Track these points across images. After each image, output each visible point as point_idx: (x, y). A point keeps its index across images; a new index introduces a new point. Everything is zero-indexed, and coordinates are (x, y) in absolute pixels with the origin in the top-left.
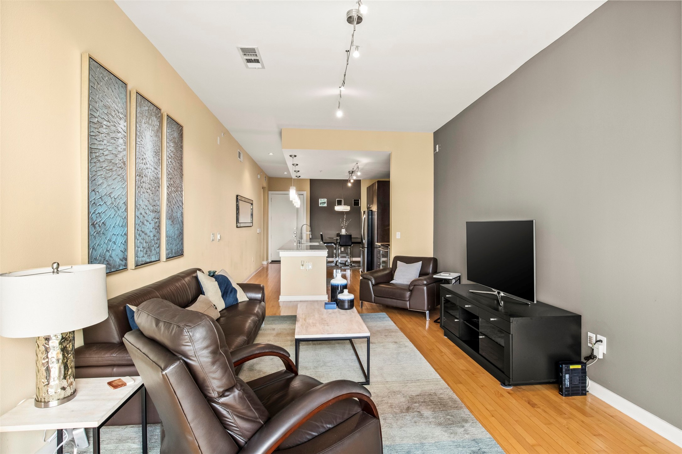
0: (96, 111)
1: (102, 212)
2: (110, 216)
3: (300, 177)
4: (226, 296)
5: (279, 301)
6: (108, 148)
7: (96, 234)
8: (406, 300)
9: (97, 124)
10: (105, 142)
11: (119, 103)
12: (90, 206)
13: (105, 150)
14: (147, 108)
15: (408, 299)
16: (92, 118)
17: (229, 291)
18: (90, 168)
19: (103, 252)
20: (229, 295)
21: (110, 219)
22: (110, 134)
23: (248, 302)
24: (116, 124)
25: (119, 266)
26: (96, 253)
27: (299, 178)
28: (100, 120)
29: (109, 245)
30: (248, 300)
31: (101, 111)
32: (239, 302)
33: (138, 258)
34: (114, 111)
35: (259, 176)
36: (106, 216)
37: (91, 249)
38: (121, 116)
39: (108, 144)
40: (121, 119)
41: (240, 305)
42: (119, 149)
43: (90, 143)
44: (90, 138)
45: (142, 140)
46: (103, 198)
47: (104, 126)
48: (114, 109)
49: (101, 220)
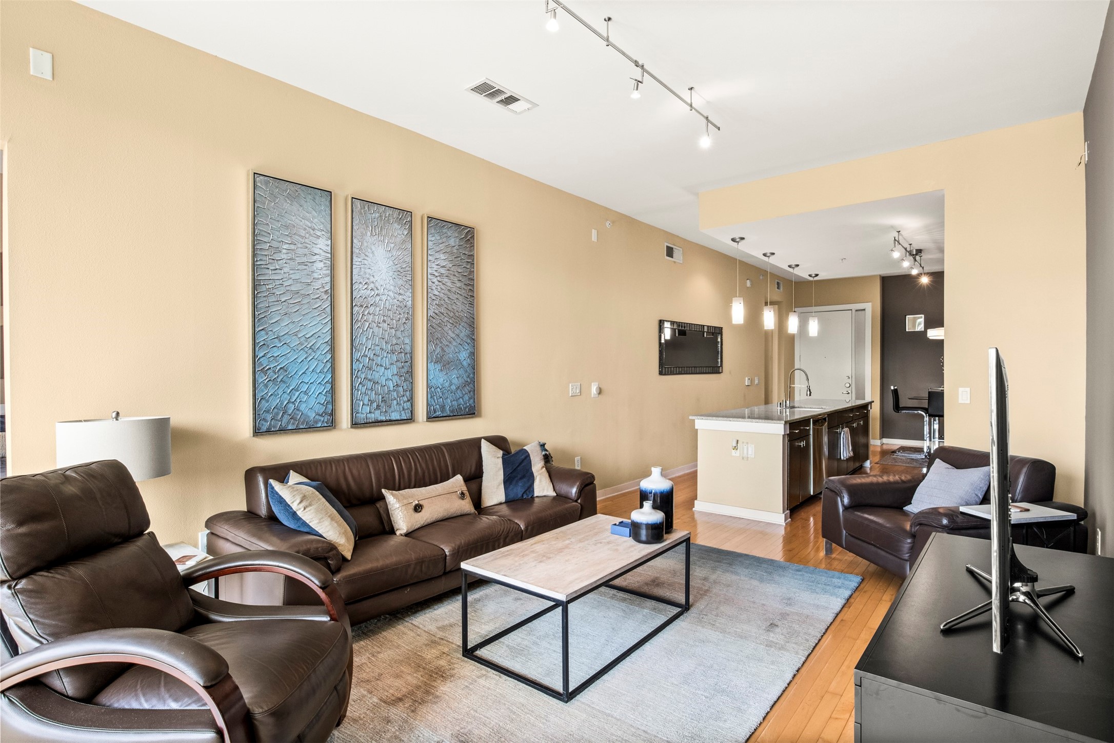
0: (268, 235)
1: (280, 356)
2: (297, 360)
3: (817, 275)
4: (511, 484)
5: (694, 509)
6: (291, 276)
7: (268, 381)
8: (903, 557)
9: (270, 250)
10: (286, 270)
11: (314, 217)
12: (257, 349)
13: (284, 280)
14: (377, 215)
15: (906, 556)
16: (260, 244)
17: (519, 476)
18: (256, 303)
19: (282, 404)
20: (517, 482)
21: (296, 364)
22: (296, 258)
23: (554, 498)
24: (308, 245)
25: (316, 422)
26: (267, 404)
27: (816, 279)
28: (275, 244)
29: (294, 395)
30: (556, 495)
31: (277, 233)
32: (537, 497)
33: (357, 415)
34: (305, 229)
35: (748, 283)
36: (288, 360)
37: (258, 399)
38: (319, 233)
39: (291, 272)
40: (318, 237)
41: (537, 500)
42: (316, 275)
43: (256, 275)
44: (255, 268)
45: (366, 258)
46: (282, 339)
47: (284, 251)
48: (304, 226)
49: (278, 365)
